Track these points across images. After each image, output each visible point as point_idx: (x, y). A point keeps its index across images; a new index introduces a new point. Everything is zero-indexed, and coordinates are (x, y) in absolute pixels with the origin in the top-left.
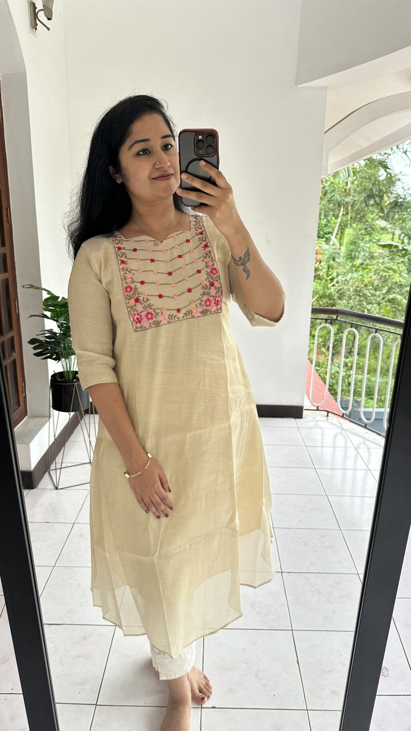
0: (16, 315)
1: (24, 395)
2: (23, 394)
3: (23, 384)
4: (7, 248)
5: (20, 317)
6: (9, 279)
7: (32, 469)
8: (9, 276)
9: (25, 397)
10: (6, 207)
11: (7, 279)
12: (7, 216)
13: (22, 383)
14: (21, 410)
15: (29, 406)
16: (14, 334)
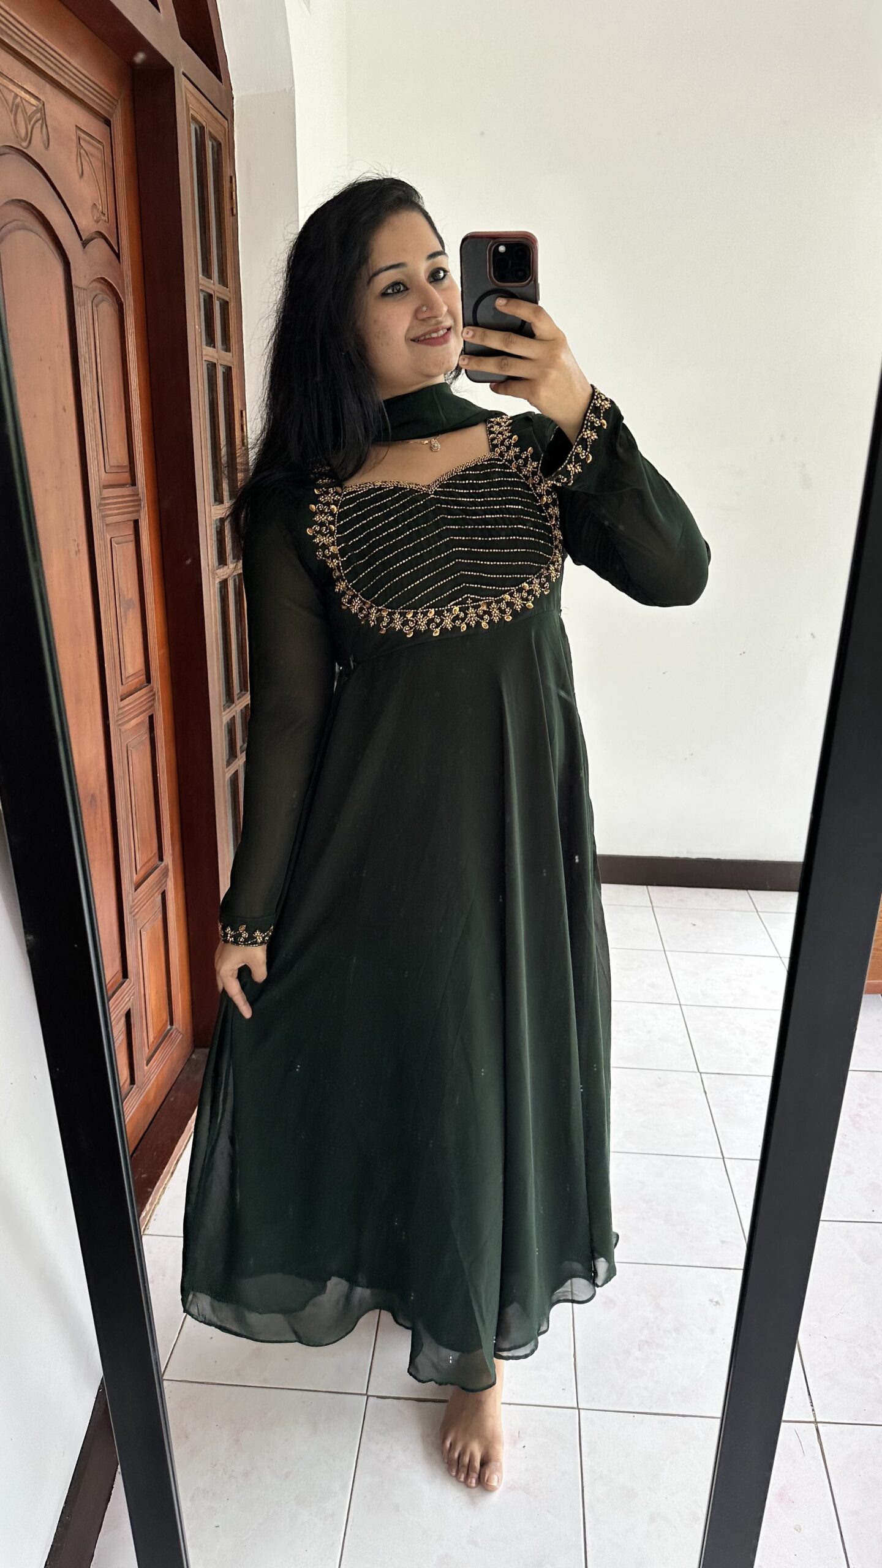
10: (241, 409)
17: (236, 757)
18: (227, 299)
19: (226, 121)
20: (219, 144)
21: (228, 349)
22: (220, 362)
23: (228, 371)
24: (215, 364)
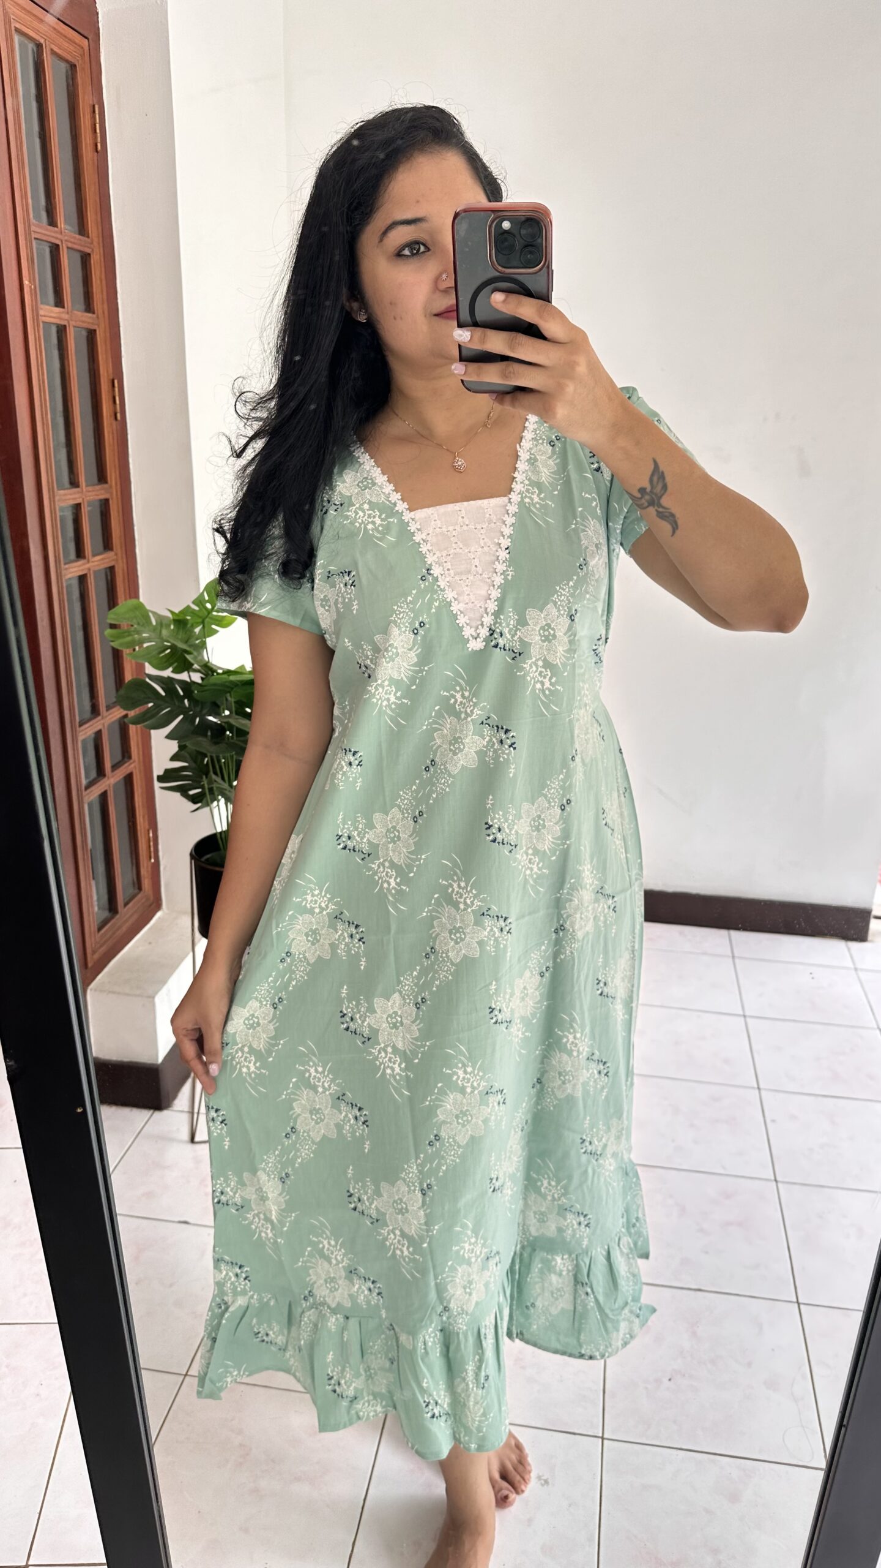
1: (153, 861)
2: (150, 858)
3: (151, 835)
4: (111, 487)
6: (116, 569)
7: (160, 1060)
8: (117, 560)
9: (156, 868)
10: (111, 378)
11: (112, 569)
12: (111, 397)
13: (149, 831)
14: (143, 900)
15: (167, 885)
17: (104, 775)
18: (88, 251)
19: (87, 40)
20: (73, 67)
21: (89, 308)
22: (72, 323)
23: (91, 335)
24: (65, 326)
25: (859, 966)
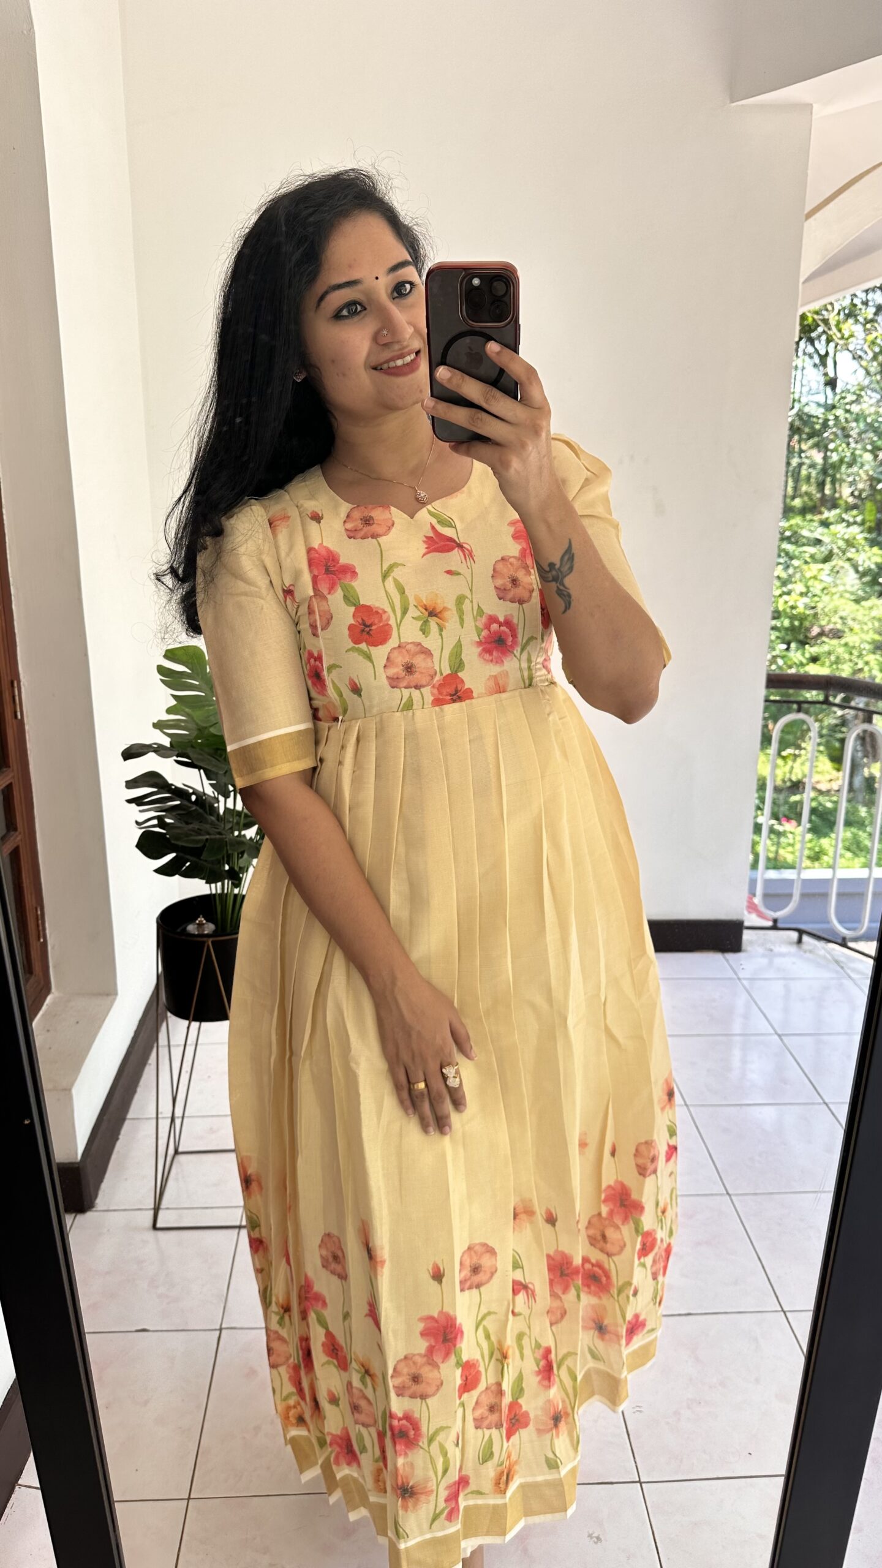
0: (14, 720)
1: (42, 940)
2: (39, 939)
3: (39, 912)
5: (27, 727)
7: (79, 1156)
9: (44, 945)
13: (37, 908)
15: (54, 967)
16: (13, 777)
25: (741, 976)
